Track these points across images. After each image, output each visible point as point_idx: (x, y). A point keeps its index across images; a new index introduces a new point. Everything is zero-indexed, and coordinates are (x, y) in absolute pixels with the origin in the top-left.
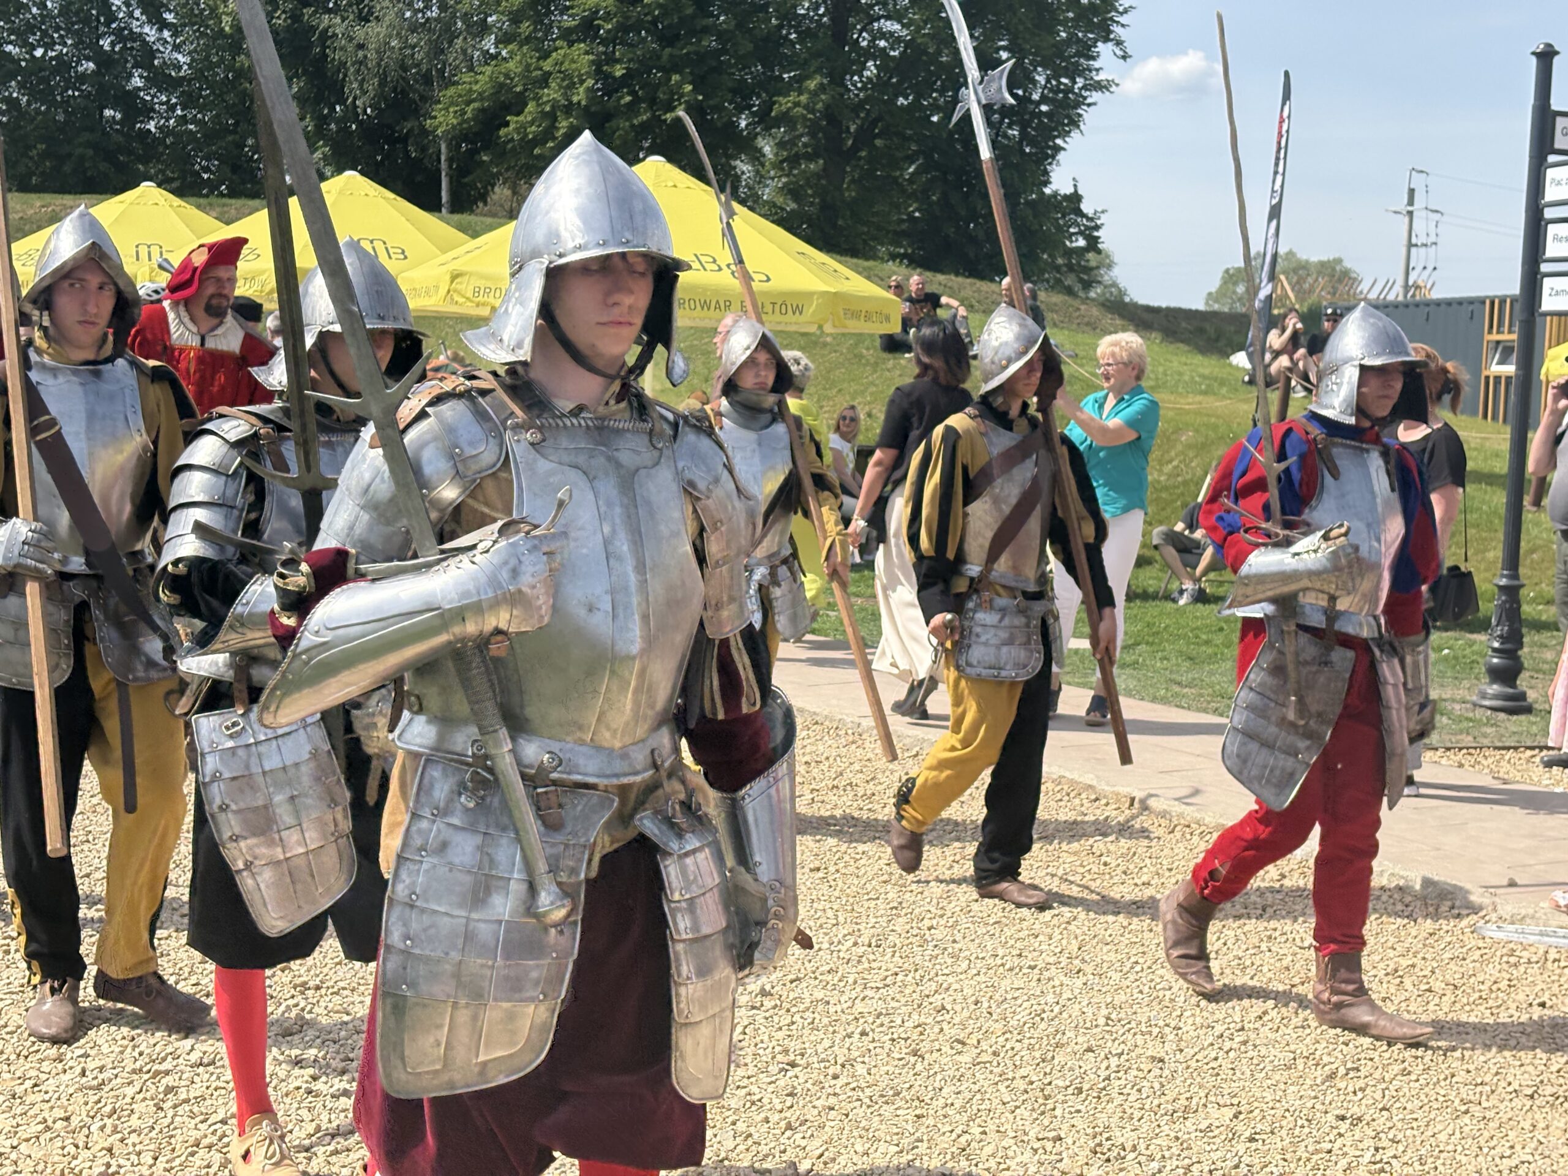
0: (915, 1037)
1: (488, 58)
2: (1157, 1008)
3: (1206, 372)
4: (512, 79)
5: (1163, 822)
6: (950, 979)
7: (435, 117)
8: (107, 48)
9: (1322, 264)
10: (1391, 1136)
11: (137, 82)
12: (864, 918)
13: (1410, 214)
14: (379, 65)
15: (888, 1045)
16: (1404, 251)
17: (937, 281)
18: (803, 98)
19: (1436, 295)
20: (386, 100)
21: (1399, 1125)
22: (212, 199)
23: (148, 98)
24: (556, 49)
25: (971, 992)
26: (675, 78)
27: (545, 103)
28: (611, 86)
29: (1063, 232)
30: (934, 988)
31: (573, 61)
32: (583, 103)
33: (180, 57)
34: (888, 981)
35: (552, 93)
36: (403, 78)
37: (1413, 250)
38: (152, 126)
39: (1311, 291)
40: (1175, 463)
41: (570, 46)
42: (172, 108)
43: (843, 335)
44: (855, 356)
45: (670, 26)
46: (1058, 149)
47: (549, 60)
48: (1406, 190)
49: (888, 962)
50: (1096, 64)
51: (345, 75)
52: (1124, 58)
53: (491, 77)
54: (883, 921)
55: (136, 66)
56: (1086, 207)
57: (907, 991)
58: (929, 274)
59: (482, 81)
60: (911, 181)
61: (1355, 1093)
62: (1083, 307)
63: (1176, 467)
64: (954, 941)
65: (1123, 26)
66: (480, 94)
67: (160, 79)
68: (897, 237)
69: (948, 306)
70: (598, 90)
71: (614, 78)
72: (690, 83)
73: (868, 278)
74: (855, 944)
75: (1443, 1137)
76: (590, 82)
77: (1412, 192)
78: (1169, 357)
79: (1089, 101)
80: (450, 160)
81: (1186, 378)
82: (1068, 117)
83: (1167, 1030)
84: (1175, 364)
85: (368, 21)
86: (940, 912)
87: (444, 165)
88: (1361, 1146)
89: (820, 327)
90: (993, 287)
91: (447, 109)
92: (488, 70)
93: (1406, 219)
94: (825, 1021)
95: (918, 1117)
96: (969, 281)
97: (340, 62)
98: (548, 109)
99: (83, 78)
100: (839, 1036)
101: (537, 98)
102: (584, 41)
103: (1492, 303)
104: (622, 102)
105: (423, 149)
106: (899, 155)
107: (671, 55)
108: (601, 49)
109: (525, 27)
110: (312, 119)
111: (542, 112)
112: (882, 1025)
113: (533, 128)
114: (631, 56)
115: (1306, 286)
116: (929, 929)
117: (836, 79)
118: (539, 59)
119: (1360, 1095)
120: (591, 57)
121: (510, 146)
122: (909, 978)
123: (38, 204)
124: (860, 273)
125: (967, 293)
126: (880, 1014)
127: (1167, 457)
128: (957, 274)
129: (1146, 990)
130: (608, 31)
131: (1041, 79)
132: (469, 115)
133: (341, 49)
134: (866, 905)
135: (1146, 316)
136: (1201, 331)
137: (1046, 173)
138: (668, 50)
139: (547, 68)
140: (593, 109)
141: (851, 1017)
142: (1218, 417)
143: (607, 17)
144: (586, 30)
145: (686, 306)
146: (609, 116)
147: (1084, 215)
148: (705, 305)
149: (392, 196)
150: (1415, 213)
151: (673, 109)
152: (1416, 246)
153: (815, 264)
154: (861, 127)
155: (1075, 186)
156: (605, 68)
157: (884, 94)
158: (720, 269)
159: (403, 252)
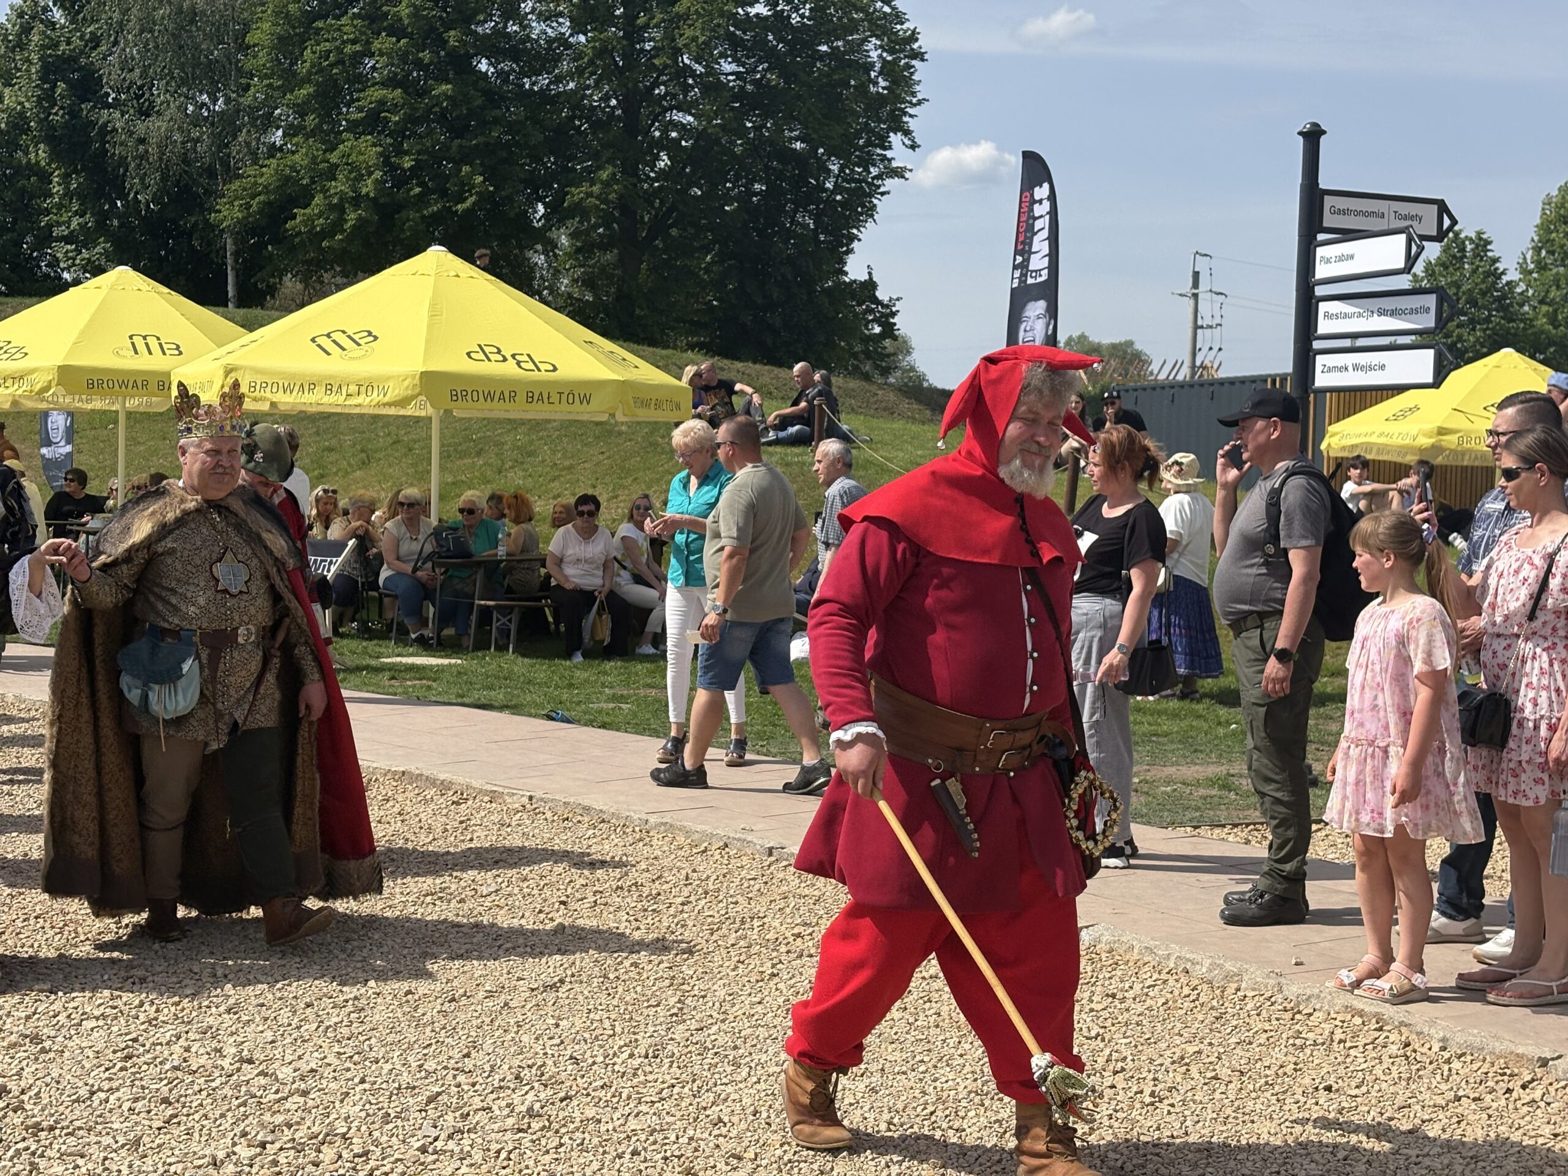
1: (273, 149)
4: (298, 172)
6: (730, 1089)
7: (220, 211)
9: (1114, 347)
12: (642, 1026)
13: (1196, 296)
14: (161, 159)
16: (1191, 335)
17: (730, 368)
18: (596, 189)
19: (1222, 374)
20: (168, 195)
24: (343, 142)
25: (749, 1101)
26: (466, 169)
27: (334, 195)
28: (401, 180)
29: (859, 318)
30: (711, 1099)
31: (360, 153)
32: (372, 195)
35: (339, 186)
36: (186, 172)
37: (1199, 332)
41: (357, 138)
43: (637, 423)
45: (459, 117)
46: (852, 239)
47: (336, 153)
48: (1191, 273)
49: (665, 1073)
50: (889, 153)
51: (126, 170)
52: (913, 147)
53: (276, 170)
56: (882, 294)
57: (683, 1104)
59: (268, 173)
60: (707, 271)
62: (881, 393)
65: (914, 118)
66: (265, 187)
68: (694, 328)
70: (387, 182)
71: (403, 170)
72: (481, 174)
74: (631, 1056)
76: (378, 174)
77: (1196, 275)
79: (882, 189)
80: (236, 254)
82: (861, 205)
85: (148, 115)
86: (722, 1017)
87: (230, 261)
89: (612, 416)
91: (231, 203)
92: (273, 162)
93: (1192, 302)
94: (595, 1141)
96: (767, 368)
97: (121, 157)
98: (335, 201)
100: (609, 1157)
101: (324, 191)
102: (371, 133)
104: (412, 193)
105: (210, 243)
106: (695, 244)
107: (460, 146)
108: (389, 140)
109: (311, 120)
110: (93, 215)
111: (330, 204)
112: (655, 1143)
113: (321, 221)
114: (419, 147)
117: (630, 170)
118: (325, 151)
120: (379, 149)
121: (297, 240)
122: (686, 1090)
124: (648, 361)
125: (765, 379)
126: (655, 1130)
128: (755, 362)
130: (396, 123)
131: (835, 168)
132: (254, 208)
133: (121, 144)
138: (457, 142)
139: (334, 160)
140: (382, 201)
141: (623, 1136)
143: (395, 108)
144: (373, 122)
145: (469, 397)
146: (399, 207)
147: (879, 302)
148: (489, 396)
149: (166, 290)
150: (1200, 296)
151: (464, 200)
152: (1202, 327)
153: (603, 353)
154: (656, 216)
155: (870, 274)
156: (393, 160)
157: (677, 183)
158: (505, 359)
159: (178, 347)
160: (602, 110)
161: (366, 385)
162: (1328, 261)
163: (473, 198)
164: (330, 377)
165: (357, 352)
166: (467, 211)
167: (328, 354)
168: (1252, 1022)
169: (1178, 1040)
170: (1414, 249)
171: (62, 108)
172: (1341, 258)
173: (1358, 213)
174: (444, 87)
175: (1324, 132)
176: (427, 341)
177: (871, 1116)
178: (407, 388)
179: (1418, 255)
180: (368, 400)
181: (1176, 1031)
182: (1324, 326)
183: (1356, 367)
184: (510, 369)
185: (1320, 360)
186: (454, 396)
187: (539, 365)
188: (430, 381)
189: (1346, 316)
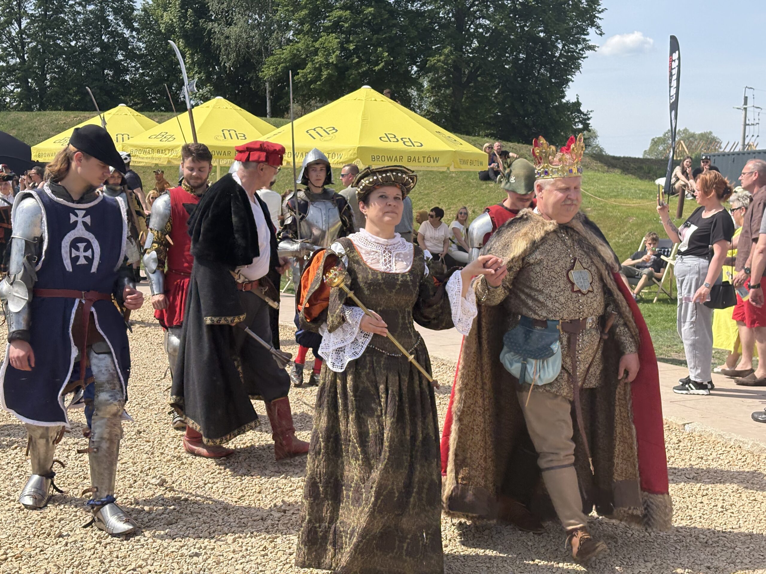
1: (289, 41)
3: (643, 188)
4: (300, 52)
7: (263, 71)
8: (106, 40)
9: (702, 135)
11: (120, 57)
13: (745, 109)
14: (236, 46)
16: (742, 127)
18: (442, 58)
19: (759, 148)
20: (240, 63)
22: (156, 113)
23: (126, 65)
24: (321, 37)
26: (380, 49)
27: (317, 63)
28: (349, 55)
29: (571, 121)
31: (330, 42)
32: (335, 62)
33: (141, 44)
35: (319, 58)
36: (248, 52)
37: (747, 127)
38: (128, 78)
39: (696, 148)
41: (328, 35)
42: (137, 69)
43: (461, 172)
44: (467, 183)
45: (376, 24)
46: (568, 80)
47: (318, 42)
48: (743, 98)
51: (220, 51)
53: (290, 51)
55: (120, 49)
56: (583, 109)
59: (286, 52)
60: (496, 97)
63: (627, 235)
65: (600, 19)
66: (285, 59)
67: (131, 55)
68: (489, 125)
70: (342, 56)
71: (350, 50)
72: (386, 52)
73: (474, 145)
76: (338, 52)
77: (746, 98)
79: (584, 56)
80: (271, 93)
82: (574, 64)
84: (627, 184)
85: (231, 25)
87: (268, 95)
89: (448, 168)
91: (269, 67)
92: (289, 47)
93: (744, 112)
96: (524, 145)
97: (218, 45)
98: (317, 66)
99: (95, 55)
101: (312, 61)
102: (335, 32)
104: (354, 62)
105: (259, 87)
106: (491, 85)
107: (377, 38)
108: (343, 36)
110: (204, 73)
111: (315, 67)
113: (311, 75)
114: (357, 39)
115: (693, 146)
117: (458, 48)
118: (313, 42)
120: (338, 40)
121: (299, 85)
123: (72, 116)
124: (470, 143)
125: (523, 151)
130: (347, 28)
131: (560, 46)
132: (280, 70)
133: (218, 39)
135: (613, 161)
136: (641, 168)
137: (563, 92)
138: (376, 36)
139: (317, 46)
140: (339, 65)
142: (649, 210)
143: (346, 20)
144: (336, 27)
145: (380, 159)
146: (347, 69)
147: (582, 113)
148: (390, 159)
149: (239, 108)
150: (748, 109)
151: (378, 65)
152: (749, 125)
154: (471, 71)
155: (578, 98)
156: (345, 45)
157: (482, 55)
158: (398, 141)
159: (244, 136)
160: (446, 19)
161: (332, 154)
163: (383, 64)
165: (328, 138)
166: (380, 70)
167: (314, 138)
171: (190, 21)
174: (370, 9)
176: (361, 132)
178: (351, 155)
184: (400, 145)
186: (373, 159)
187: (414, 143)
188: (362, 152)
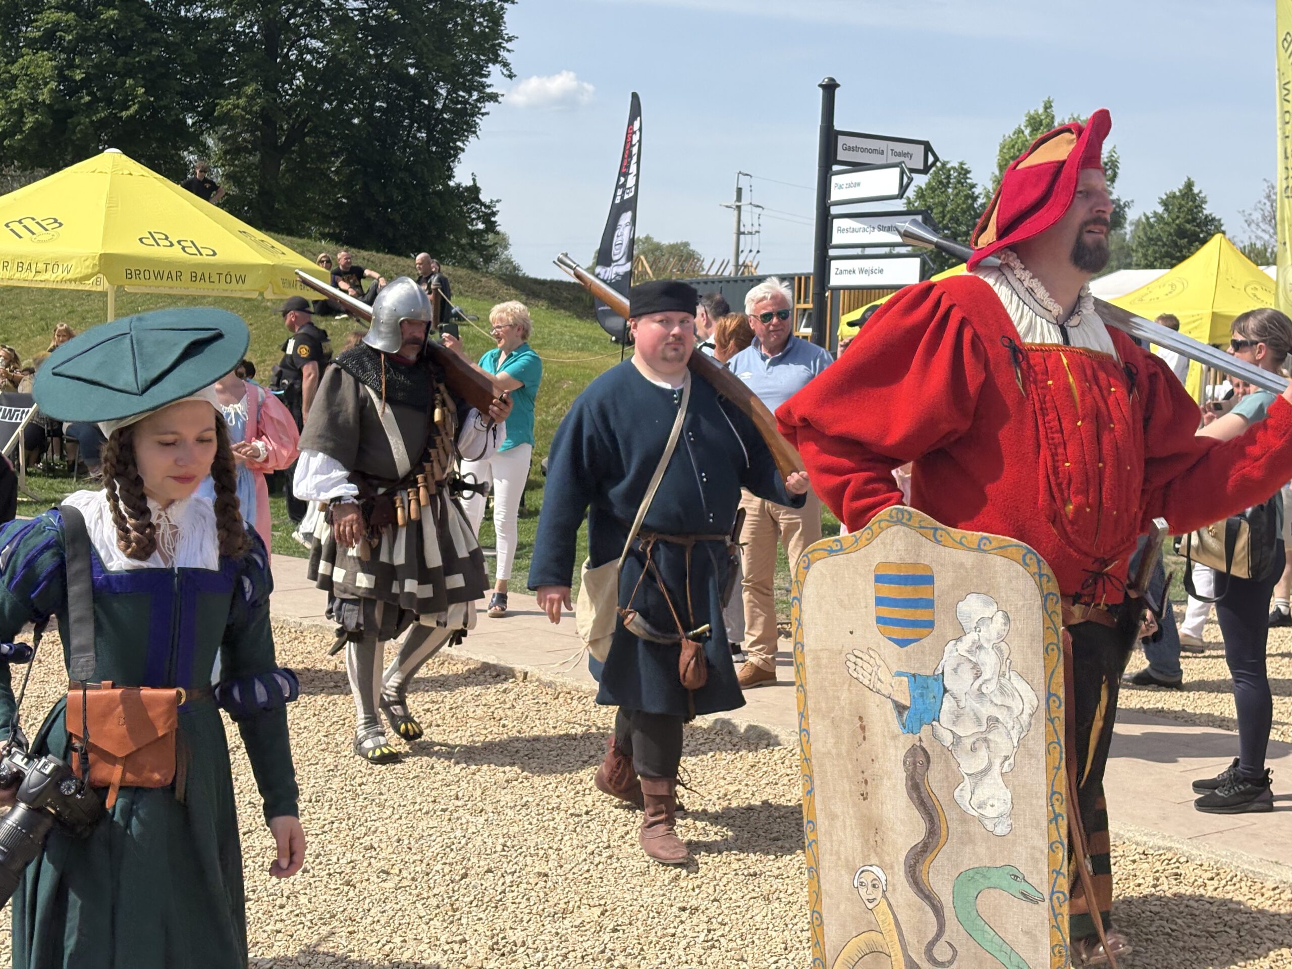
0: (348, 871)
2: (543, 835)
5: (550, 691)
6: (378, 824)
9: (672, 247)
10: (720, 920)
12: (306, 779)
13: (739, 207)
15: (325, 879)
16: (734, 237)
17: (361, 257)
18: (242, 101)
19: (759, 272)
21: (726, 912)
24: (23, 56)
25: (394, 832)
26: (129, 82)
27: (13, 102)
28: (73, 88)
29: (465, 217)
30: (364, 831)
31: (37, 66)
32: (48, 102)
34: (326, 828)
37: (742, 237)
39: (665, 269)
40: (559, 406)
41: (34, 54)
45: (123, 38)
46: (459, 150)
47: (16, 65)
48: (735, 189)
50: (488, 81)
52: (511, 76)
54: (322, 782)
56: (484, 197)
57: (341, 836)
58: (354, 251)
60: (336, 172)
61: (693, 890)
62: (483, 279)
64: (381, 794)
65: (508, 51)
68: (325, 220)
69: (370, 277)
70: (61, 91)
71: (75, 81)
72: (142, 87)
75: (758, 918)
76: (53, 85)
77: (739, 191)
78: (553, 320)
79: (483, 111)
81: (567, 337)
82: (467, 123)
83: (551, 852)
84: (558, 326)
86: (369, 772)
88: (697, 929)
89: (261, 294)
90: (408, 261)
93: (736, 212)
95: (351, 933)
96: (388, 256)
98: (16, 106)
102: (46, 49)
103: (800, 279)
104: (83, 101)
106: (327, 150)
107: (125, 63)
108: (63, 56)
111: (10, 109)
112: (321, 863)
114: (89, 63)
115: (661, 265)
116: (360, 785)
117: (270, 86)
118: (7, 64)
119: (697, 891)
122: (344, 825)
124: (294, 249)
125: (387, 266)
126: (320, 855)
127: (552, 401)
128: (378, 251)
129: (535, 821)
130: (70, 41)
131: (443, 92)
134: (307, 769)
135: (534, 287)
136: (578, 299)
137: (450, 169)
138: (122, 58)
139: (14, 72)
140: (56, 107)
142: (592, 369)
143: (68, 29)
144: (48, 40)
145: (142, 276)
146: (70, 113)
147: (482, 204)
148: (159, 275)
150: (743, 208)
151: (127, 108)
152: (743, 233)
153: (255, 241)
154: (293, 126)
155: (474, 180)
156: (66, 72)
157: (311, 99)
158: (172, 245)
160: (246, 35)
161: (52, 264)
162: (841, 187)
163: (136, 107)
164: (21, 257)
165: (45, 236)
166: (131, 117)
167: (20, 237)
168: (778, 768)
169: (722, 782)
170: (905, 180)
172: (850, 186)
173: (864, 150)
174: (111, 12)
175: (838, 86)
176: (105, 228)
177: (489, 841)
178: (88, 267)
179: (908, 185)
180: (54, 276)
181: (721, 775)
182: (837, 238)
183: (861, 271)
184: (176, 253)
185: (834, 264)
186: (129, 275)
187: (201, 250)
188: (107, 262)
189: (854, 230)
